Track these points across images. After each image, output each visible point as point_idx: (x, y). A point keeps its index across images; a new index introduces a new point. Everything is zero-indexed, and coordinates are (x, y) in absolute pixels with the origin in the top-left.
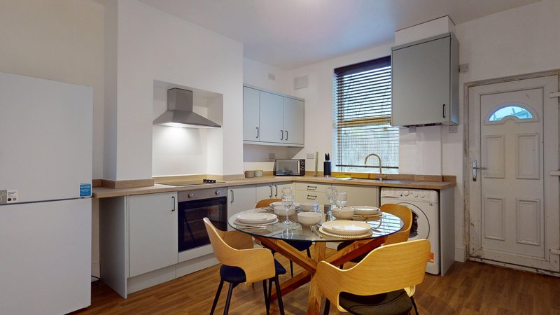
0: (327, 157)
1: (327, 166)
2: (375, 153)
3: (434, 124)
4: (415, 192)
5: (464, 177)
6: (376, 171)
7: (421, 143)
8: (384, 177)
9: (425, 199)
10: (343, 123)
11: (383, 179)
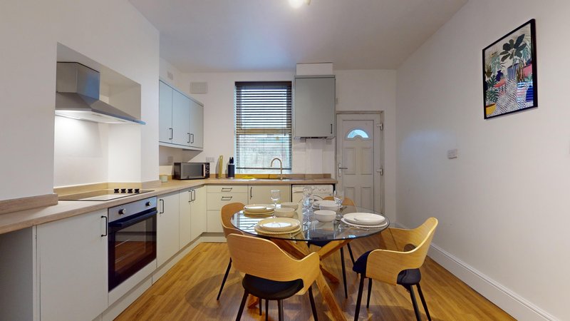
0: (232, 161)
1: (231, 169)
2: (276, 157)
3: (317, 138)
4: (318, 187)
5: (336, 174)
6: (278, 172)
7: (310, 151)
8: (284, 177)
9: (327, 191)
10: (241, 131)
11: (283, 179)
